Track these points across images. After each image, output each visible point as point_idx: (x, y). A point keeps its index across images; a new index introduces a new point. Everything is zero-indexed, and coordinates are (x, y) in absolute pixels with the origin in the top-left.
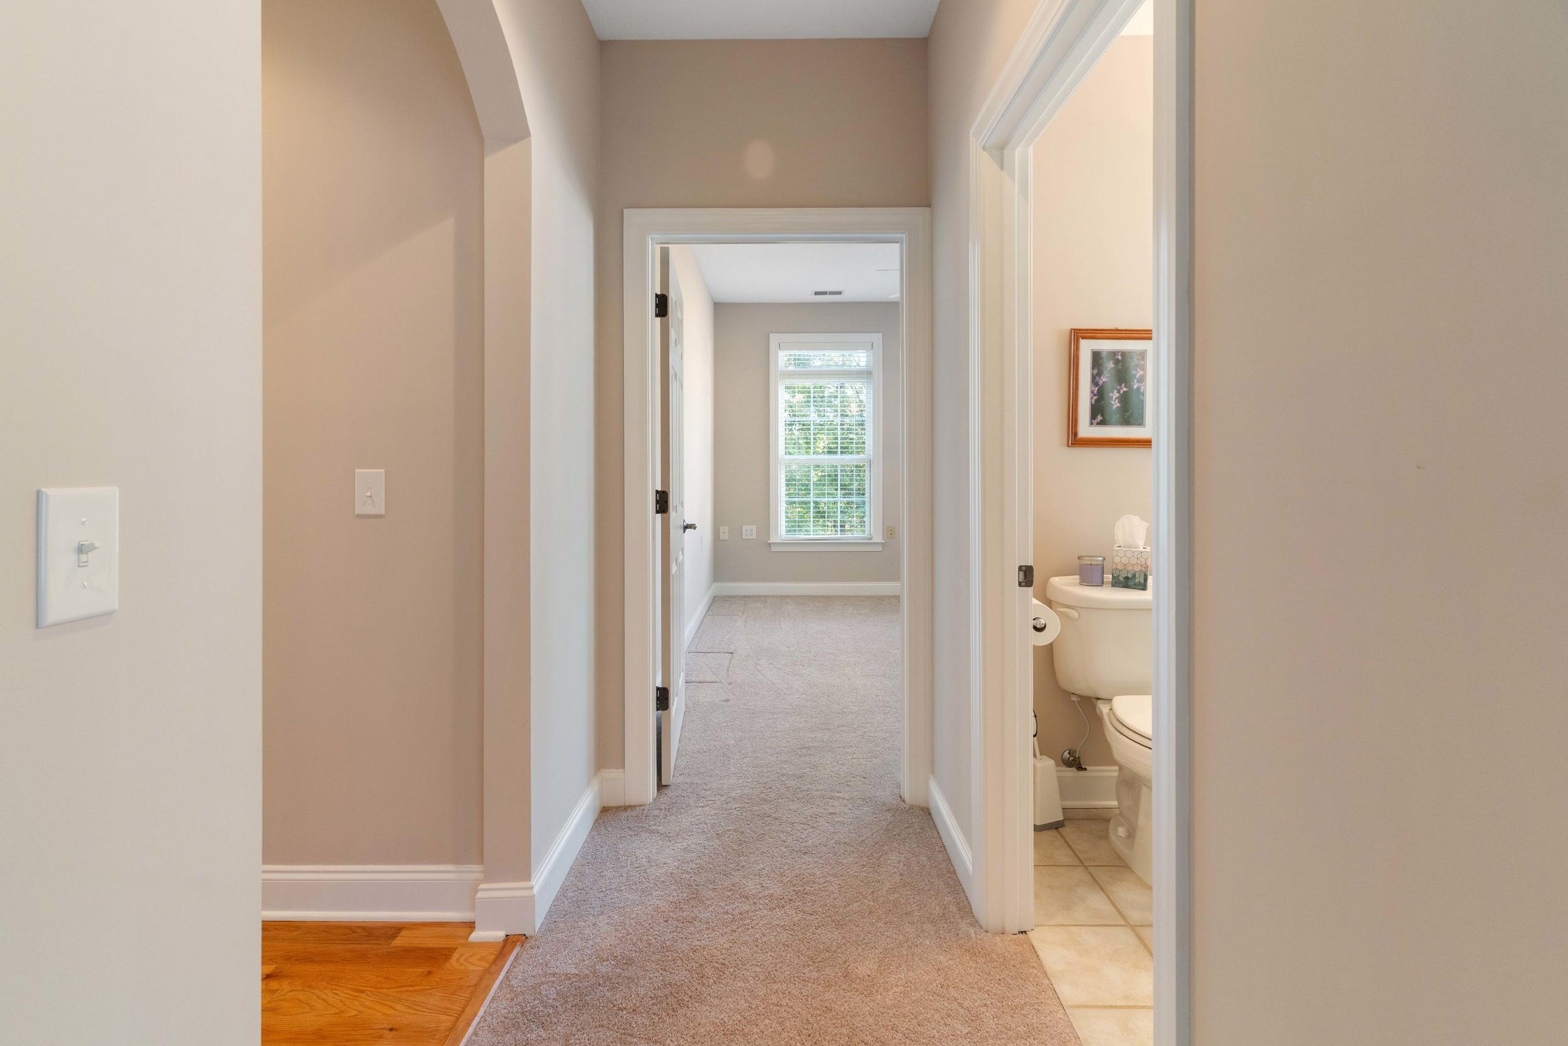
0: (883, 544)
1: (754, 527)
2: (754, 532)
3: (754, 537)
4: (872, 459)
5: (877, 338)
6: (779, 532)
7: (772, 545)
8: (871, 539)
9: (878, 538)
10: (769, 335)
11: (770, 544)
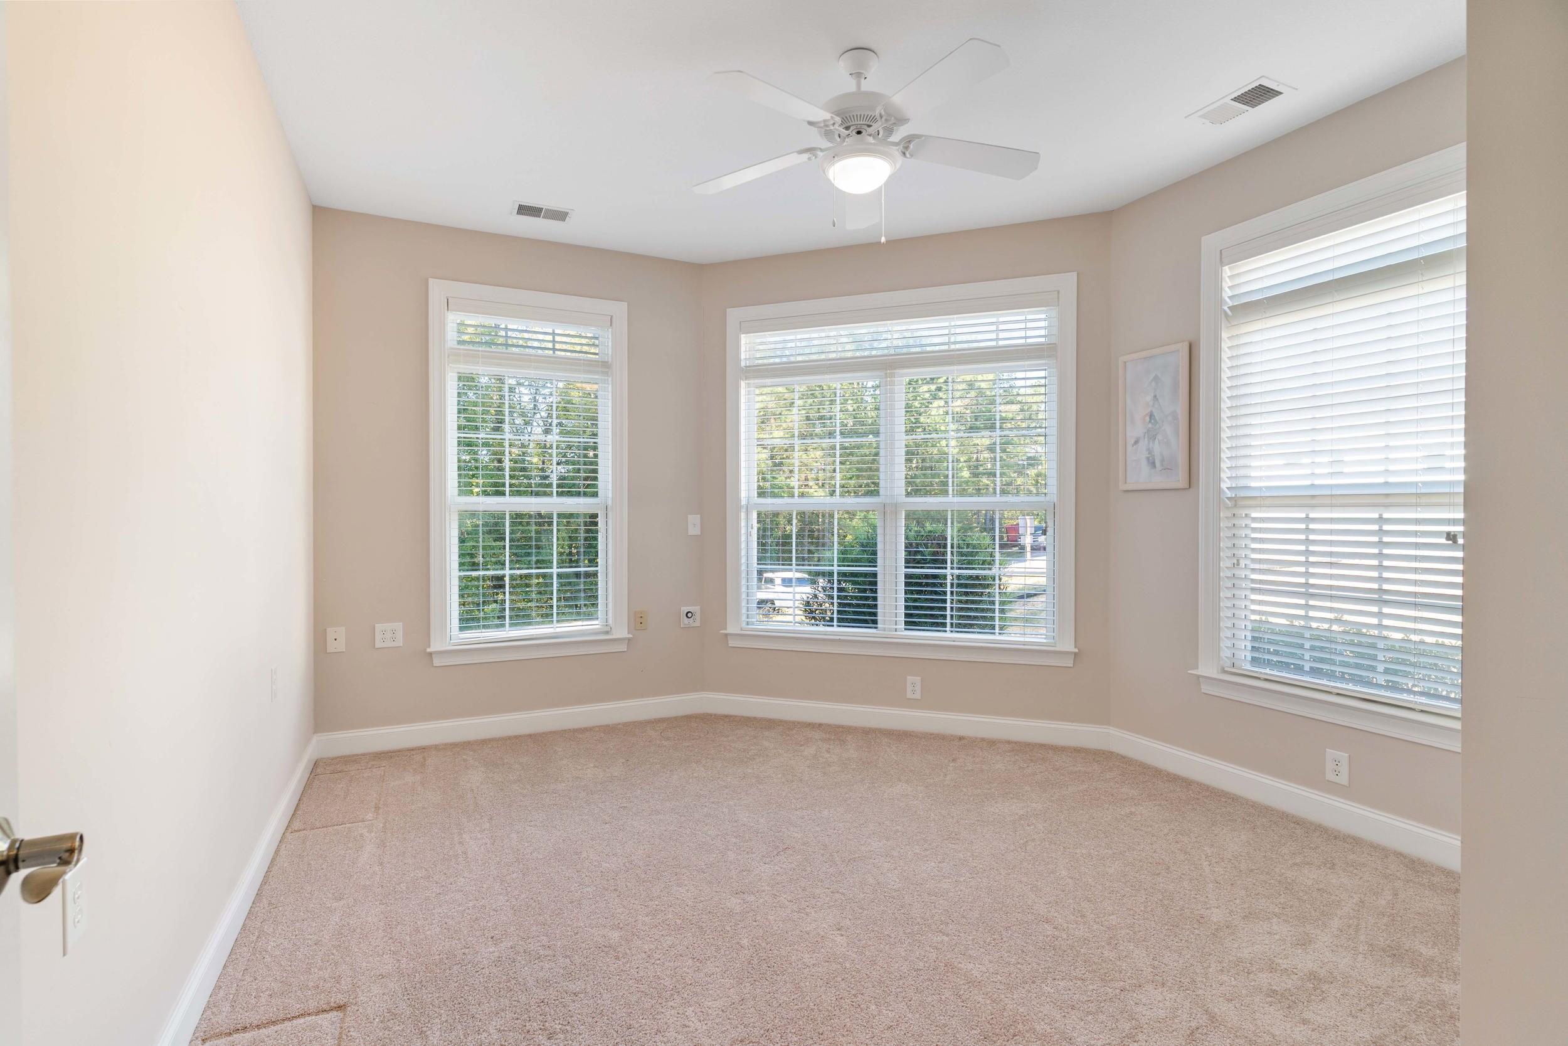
0: (629, 639)
1: (399, 626)
2: (400, 635)
3: (400, 642)
4: (610, 503)
5: (619, 309)
6: (448, 631)
7: (433, 656)
8: (607, 633)
9: (621, 632)
10: (428, 279)
11: (431, 654)
